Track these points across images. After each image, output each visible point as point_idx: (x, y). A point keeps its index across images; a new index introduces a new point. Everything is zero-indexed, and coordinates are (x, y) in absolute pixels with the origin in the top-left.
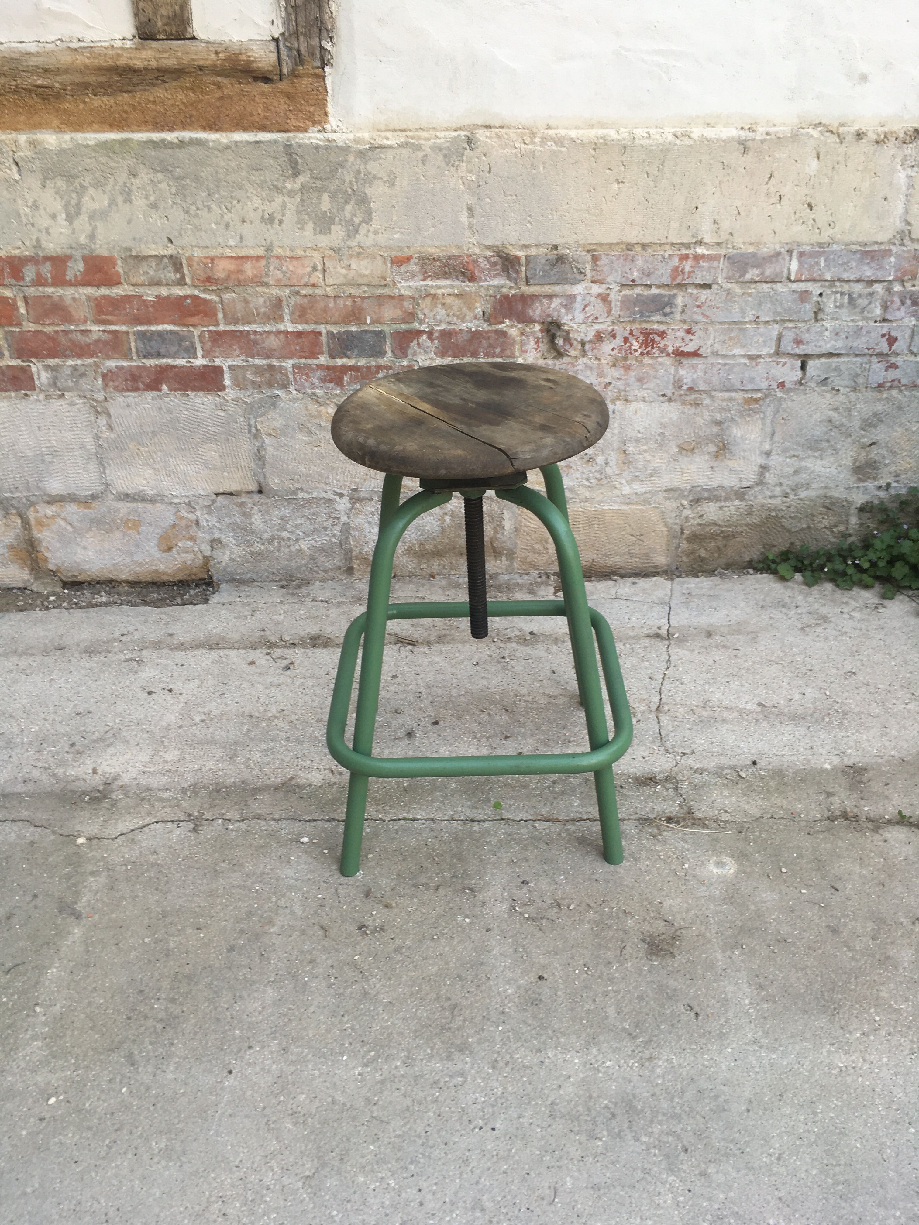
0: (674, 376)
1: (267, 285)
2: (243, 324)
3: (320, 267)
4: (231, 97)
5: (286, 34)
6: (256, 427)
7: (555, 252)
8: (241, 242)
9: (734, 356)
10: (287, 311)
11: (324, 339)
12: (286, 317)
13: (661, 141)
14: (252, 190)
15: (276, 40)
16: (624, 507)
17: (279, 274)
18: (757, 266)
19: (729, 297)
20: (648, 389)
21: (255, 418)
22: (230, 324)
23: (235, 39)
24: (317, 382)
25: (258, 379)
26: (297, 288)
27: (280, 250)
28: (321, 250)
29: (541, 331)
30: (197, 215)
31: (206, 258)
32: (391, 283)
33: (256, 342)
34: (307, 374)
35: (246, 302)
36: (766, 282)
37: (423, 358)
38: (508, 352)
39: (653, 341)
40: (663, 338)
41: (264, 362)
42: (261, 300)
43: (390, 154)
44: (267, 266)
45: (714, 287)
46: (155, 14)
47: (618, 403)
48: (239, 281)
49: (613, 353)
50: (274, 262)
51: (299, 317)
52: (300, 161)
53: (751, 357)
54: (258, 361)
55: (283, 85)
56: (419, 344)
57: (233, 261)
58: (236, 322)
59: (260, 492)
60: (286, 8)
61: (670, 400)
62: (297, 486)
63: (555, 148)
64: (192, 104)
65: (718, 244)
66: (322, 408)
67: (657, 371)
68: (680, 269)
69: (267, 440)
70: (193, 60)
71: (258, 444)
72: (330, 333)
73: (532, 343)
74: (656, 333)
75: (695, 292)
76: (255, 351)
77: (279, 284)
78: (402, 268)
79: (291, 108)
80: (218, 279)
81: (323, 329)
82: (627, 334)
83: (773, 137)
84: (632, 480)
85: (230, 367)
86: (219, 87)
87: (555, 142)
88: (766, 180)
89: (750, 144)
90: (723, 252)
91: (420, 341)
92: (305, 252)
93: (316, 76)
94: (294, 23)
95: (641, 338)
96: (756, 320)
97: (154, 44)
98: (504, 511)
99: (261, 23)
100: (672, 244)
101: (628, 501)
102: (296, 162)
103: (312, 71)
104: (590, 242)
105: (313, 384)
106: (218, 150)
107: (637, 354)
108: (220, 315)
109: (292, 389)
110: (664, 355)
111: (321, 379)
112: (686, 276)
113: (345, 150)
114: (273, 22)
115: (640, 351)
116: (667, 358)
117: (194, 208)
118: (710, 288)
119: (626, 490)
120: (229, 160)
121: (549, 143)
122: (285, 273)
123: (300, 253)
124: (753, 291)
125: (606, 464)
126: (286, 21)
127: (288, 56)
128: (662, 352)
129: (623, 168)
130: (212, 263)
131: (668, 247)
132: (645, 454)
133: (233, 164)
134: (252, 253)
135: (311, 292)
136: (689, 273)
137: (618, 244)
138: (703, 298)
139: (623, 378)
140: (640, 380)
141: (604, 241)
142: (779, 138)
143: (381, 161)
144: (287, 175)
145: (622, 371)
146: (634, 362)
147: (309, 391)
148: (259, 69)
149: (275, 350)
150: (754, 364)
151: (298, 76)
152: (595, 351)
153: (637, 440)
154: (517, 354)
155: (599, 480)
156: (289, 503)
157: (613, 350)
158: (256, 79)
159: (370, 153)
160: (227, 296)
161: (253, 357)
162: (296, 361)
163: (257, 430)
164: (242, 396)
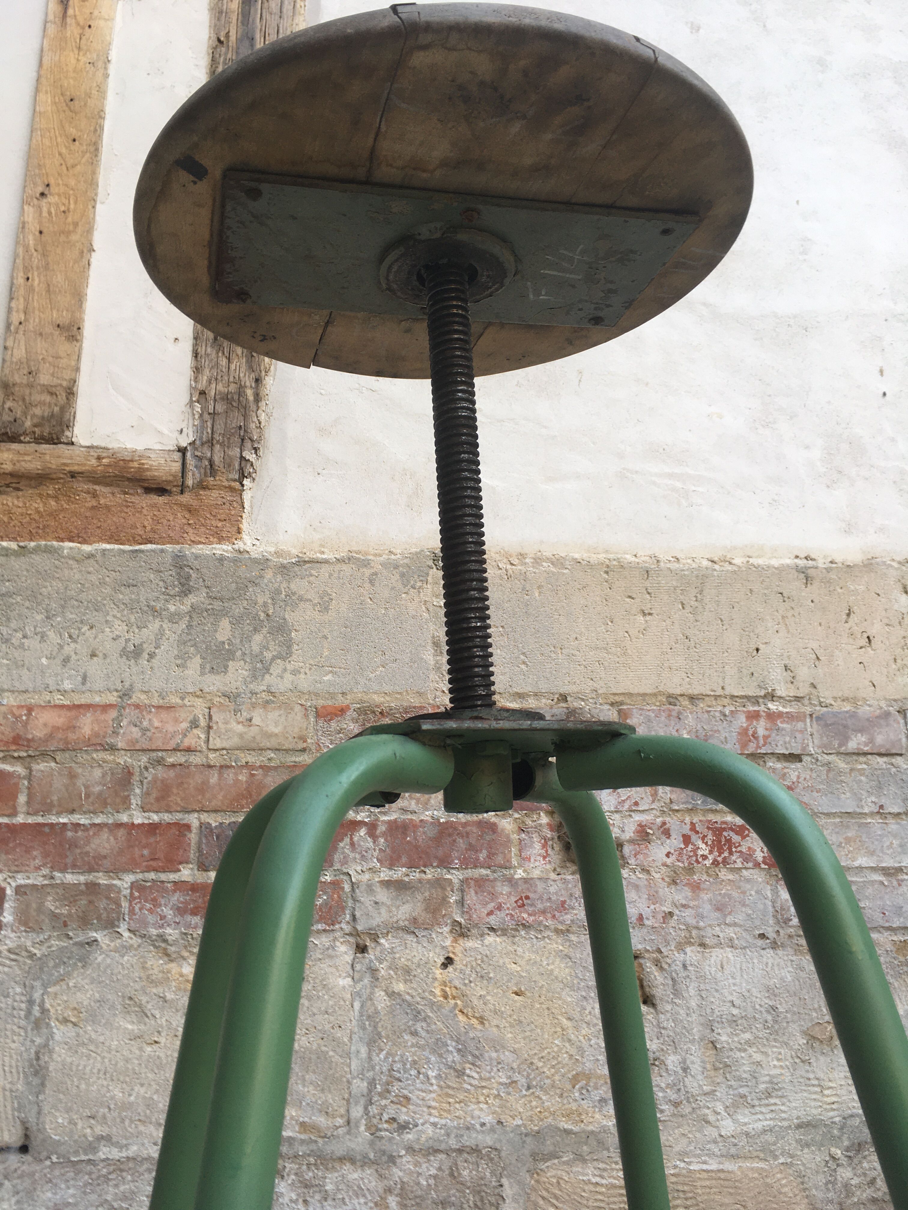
0: (773, 902)
1: (112, 748)
2: (59, 814)
3: (203, 723)
4: (108, 508)
5: (198, 442)
6: (42, 1005)
7: (564, 705)
8: (83, 684)
9: (860, 868)
10: (138, 791)
11: (193, 837)
12: (135, 801)
13: (694, 565)
14: (115, 612)
15: (182, 451)
16: (728, 1166)
17: (135, 732)
18: (861, 731)
19: (831, 775)
20: (735, 924)
21: (45, 986)
22: (35, 813)
23: (130, 445)
24: (168, 912)
25: (64, 911)
26: (160, 754)
27: (143, 697)
28: (209, 697)
29: (550, 826)
30: (22, 646)
31: (20, 707)
32: (313, 748)
33: (73, 844)
34: (154, 900)
35: (72, 776)
36: (881, 755)
37: (359, 868)
38: (500, 859)
39: (729, 841)
40: (744, 838)
41: (82, 879)
42: (97, 773)
43: (325, 570)
44: (118, 720)
45: (805, 759)
46: (25, 414)
47: (688, 950)
48: (67, 743)
49: (669, 861)
50: (130, 714)
51: (158, 800)
52: (194, 576)
53: (887, 872)
54: (70, 878)
55: (186, 499)
56: (352, 844)
57: (64, 712)
58: (47, 808)
59: (24, 1149)
60: (201, 415)
61: (774, 945)
62: (99, 1130)
63: (553, 569)
64: (51, 514)
65: (798, 699)
66: (173, 965)
67: (744, 893)
68: (750, 732)
69: (60, 1032)
70: (65, 464)
71: (38, 1041)
72: (204, 827)
73: (538, 846)
74: (731, 829)
75: (779, 766)
76: (69, 860)
77: (133, 749)
78: (333, 724)
79: (191, 522)
80: (33, 740)
81: (193, 820)
82: (686, 830)
83: (840, 565)
84: (735, 1105)
85: (19, 890)
86: (95, 495)
87: (553, 564)
88: (845, 617)
89: (811, 572)
90: (808, 710)
91: (356, 839)
92: (182, 699)
93: (231, 489)
94: (209, 431)
95: (710, 837)
96: (880, 812)
97: (15, 446)
98: (504, 1181)
99: (166, 432)
100: (733, 697)
101: (733, 1151)
102: (188, 578)
103: (226, 484)
104: (615, 691)
105: (162, 918)
106: (73, 558)
107: (708, 863)
108: (22, 799)
109: (123, 928)
110: (750, 865)
111: (178, 909)
112: (761, 742)
113: (263, 563)
114: (181, 431)
115: (711, 857)
116: (756, 871)
117: (19, 635)
118: (801, 761)
119: (728, 1126)
120: (89, 573)
121: (544, 564)
122: (145, 730)
123: (175, 700)
124: (865, 766)
125: (685, 1070)
126: (200, 429)
127: (196, 467)
128: (746, 860)
129: (648, 596)
130: (29, 714)
131: (726, 701)
132: (750, 1050)
133: (93, 578)
134: (97, 699)
135: (183, 760)
136: (766, 737)
137: (655, 695)
138: (794, 776)
139: (692, 904)
140: (719, 908)
141: (635, 691)
142: (848, 566)
143: (311, 578)
144: (172, 593)
145: (688, 892)
146: (705, 877)
147: (154, 932)
148: (154, 478)
149: (105, 857)
150: (895, 883)
151: (205, 488)
152: (640, 857)
153: (733, 1021)
154: (514, 862)
155: (676, 1104)
156: (78, 1172)
157: (668, 855)
158: (148, 490)
159: (296, 569)
160: (41, 767)
161: (63, 870)
162: (140, 876)
163: (44, 1011)
164: (29, 944)
